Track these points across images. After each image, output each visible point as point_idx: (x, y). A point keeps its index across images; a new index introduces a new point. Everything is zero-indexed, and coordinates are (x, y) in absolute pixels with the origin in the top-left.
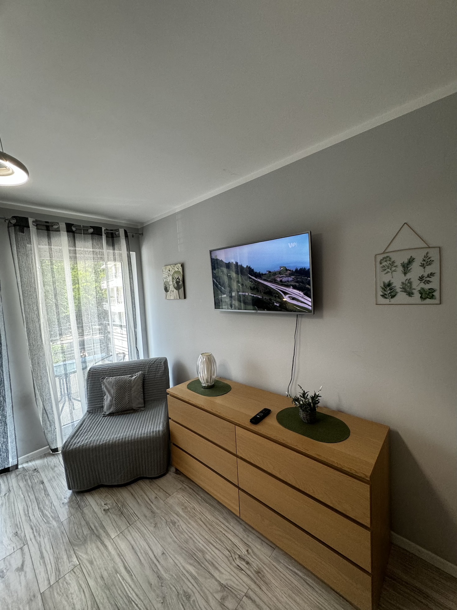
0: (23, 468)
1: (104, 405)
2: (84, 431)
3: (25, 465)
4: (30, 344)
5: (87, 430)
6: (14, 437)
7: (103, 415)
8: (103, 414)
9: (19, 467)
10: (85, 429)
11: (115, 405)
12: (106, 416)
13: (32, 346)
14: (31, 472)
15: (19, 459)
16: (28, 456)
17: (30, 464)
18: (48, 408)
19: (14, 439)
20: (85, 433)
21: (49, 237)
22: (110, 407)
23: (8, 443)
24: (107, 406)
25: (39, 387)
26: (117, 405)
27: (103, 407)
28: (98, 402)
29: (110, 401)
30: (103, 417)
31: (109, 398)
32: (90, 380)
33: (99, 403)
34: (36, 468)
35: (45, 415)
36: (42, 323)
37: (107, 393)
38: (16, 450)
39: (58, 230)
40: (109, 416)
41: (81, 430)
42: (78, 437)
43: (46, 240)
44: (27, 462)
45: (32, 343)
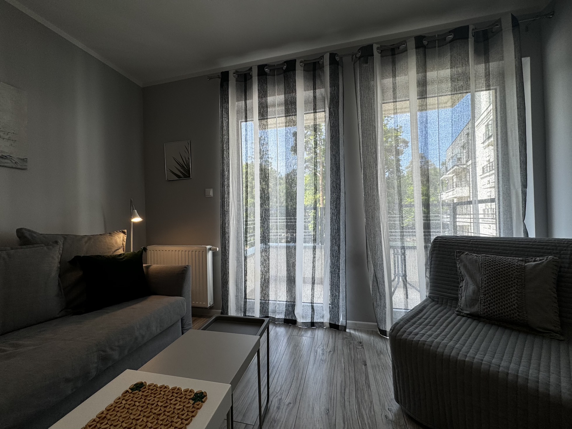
0: (350, 333)
1: (460, 296)
2: (426, 322)
3: (352, 332)
4: (366, 193)
5: (430, 322)
6: (345, 295)
7: (457, 311)
8: (457, 309)
9: (347, 330)
10: (426, 319)
11: (484, 302)
12: (463, 316)
13: (367, 196)
14: (356, 342)
15: (347, 321)
16: (356, 324)
17: (357, 334)
18: (379, 275)
19: (345, 297)
20: (427, 325)
21: (394, 63)
22: (473, 302)
23: (339, 298)
24: (466, 298)
25: (371, 247)
26: (489, 304)
27: (457, 299)
28: (449, 289)
29: (474, 292)
30: (458, 315)
31: (472, 287)
32: (435, 252)
33: (449, 291)
34: (362, 341)
35: (375, 284)
36: (379, 170)
37: (467, 278)
38: (345, 310)
39: (405, 50)
40: (469, 318)
41: (420, 318)
42: (415, 326)
43: (390, 68)
44: (355, 330)
45: (368, 192)
